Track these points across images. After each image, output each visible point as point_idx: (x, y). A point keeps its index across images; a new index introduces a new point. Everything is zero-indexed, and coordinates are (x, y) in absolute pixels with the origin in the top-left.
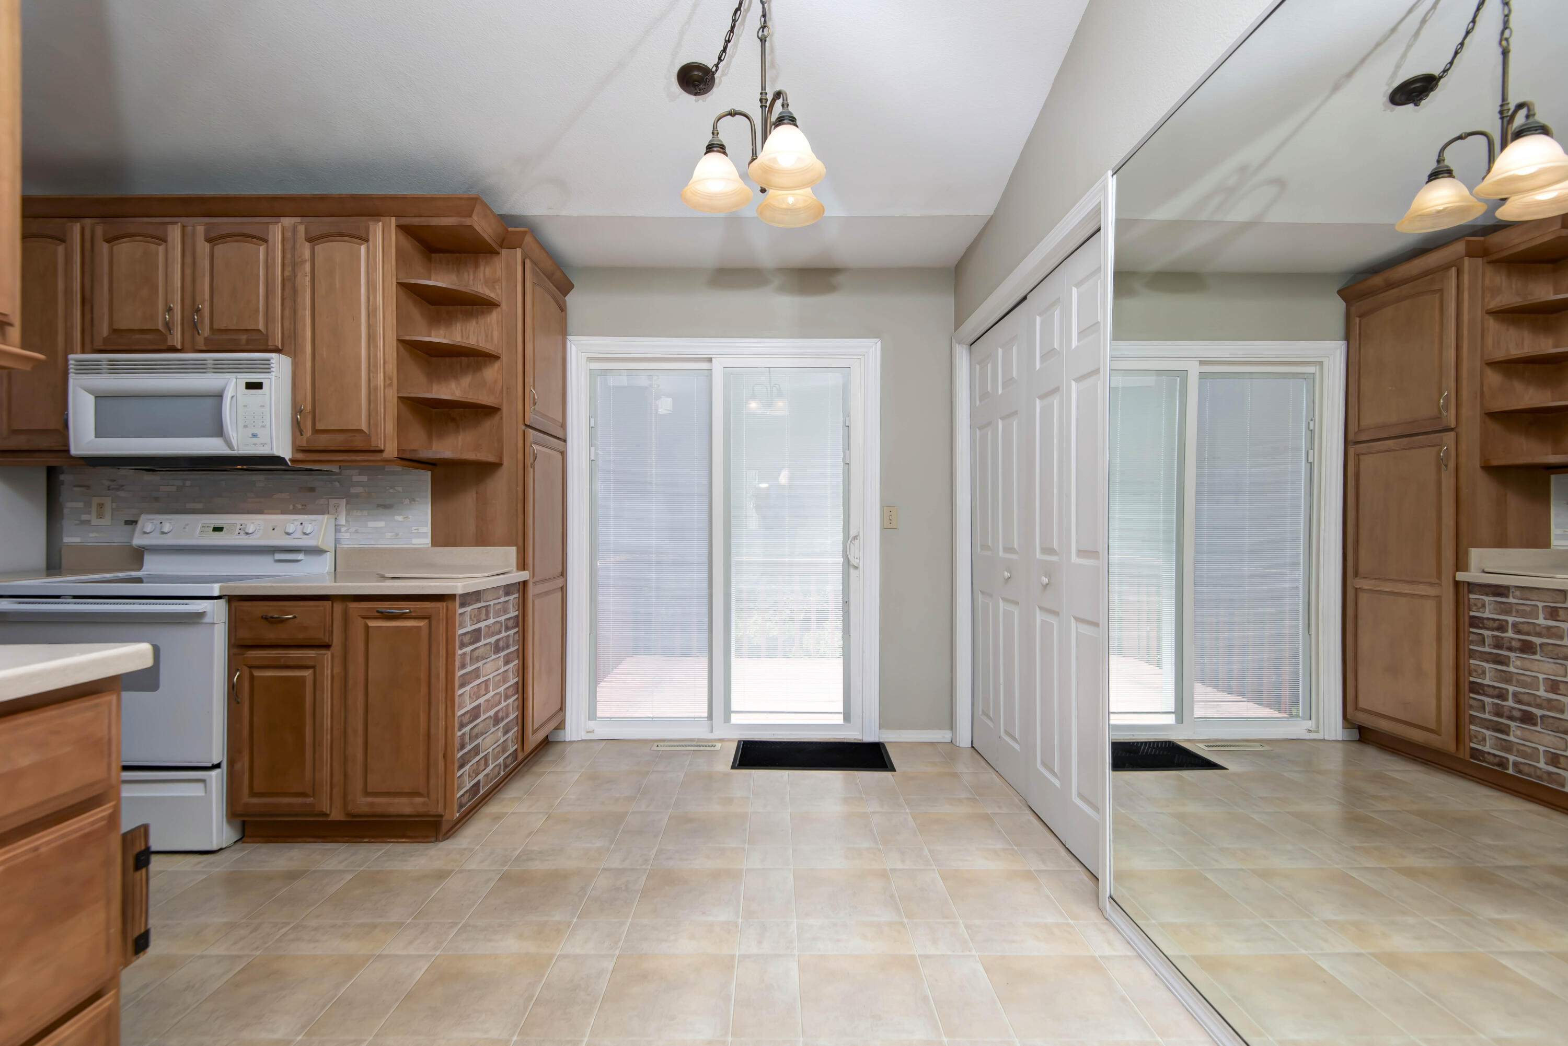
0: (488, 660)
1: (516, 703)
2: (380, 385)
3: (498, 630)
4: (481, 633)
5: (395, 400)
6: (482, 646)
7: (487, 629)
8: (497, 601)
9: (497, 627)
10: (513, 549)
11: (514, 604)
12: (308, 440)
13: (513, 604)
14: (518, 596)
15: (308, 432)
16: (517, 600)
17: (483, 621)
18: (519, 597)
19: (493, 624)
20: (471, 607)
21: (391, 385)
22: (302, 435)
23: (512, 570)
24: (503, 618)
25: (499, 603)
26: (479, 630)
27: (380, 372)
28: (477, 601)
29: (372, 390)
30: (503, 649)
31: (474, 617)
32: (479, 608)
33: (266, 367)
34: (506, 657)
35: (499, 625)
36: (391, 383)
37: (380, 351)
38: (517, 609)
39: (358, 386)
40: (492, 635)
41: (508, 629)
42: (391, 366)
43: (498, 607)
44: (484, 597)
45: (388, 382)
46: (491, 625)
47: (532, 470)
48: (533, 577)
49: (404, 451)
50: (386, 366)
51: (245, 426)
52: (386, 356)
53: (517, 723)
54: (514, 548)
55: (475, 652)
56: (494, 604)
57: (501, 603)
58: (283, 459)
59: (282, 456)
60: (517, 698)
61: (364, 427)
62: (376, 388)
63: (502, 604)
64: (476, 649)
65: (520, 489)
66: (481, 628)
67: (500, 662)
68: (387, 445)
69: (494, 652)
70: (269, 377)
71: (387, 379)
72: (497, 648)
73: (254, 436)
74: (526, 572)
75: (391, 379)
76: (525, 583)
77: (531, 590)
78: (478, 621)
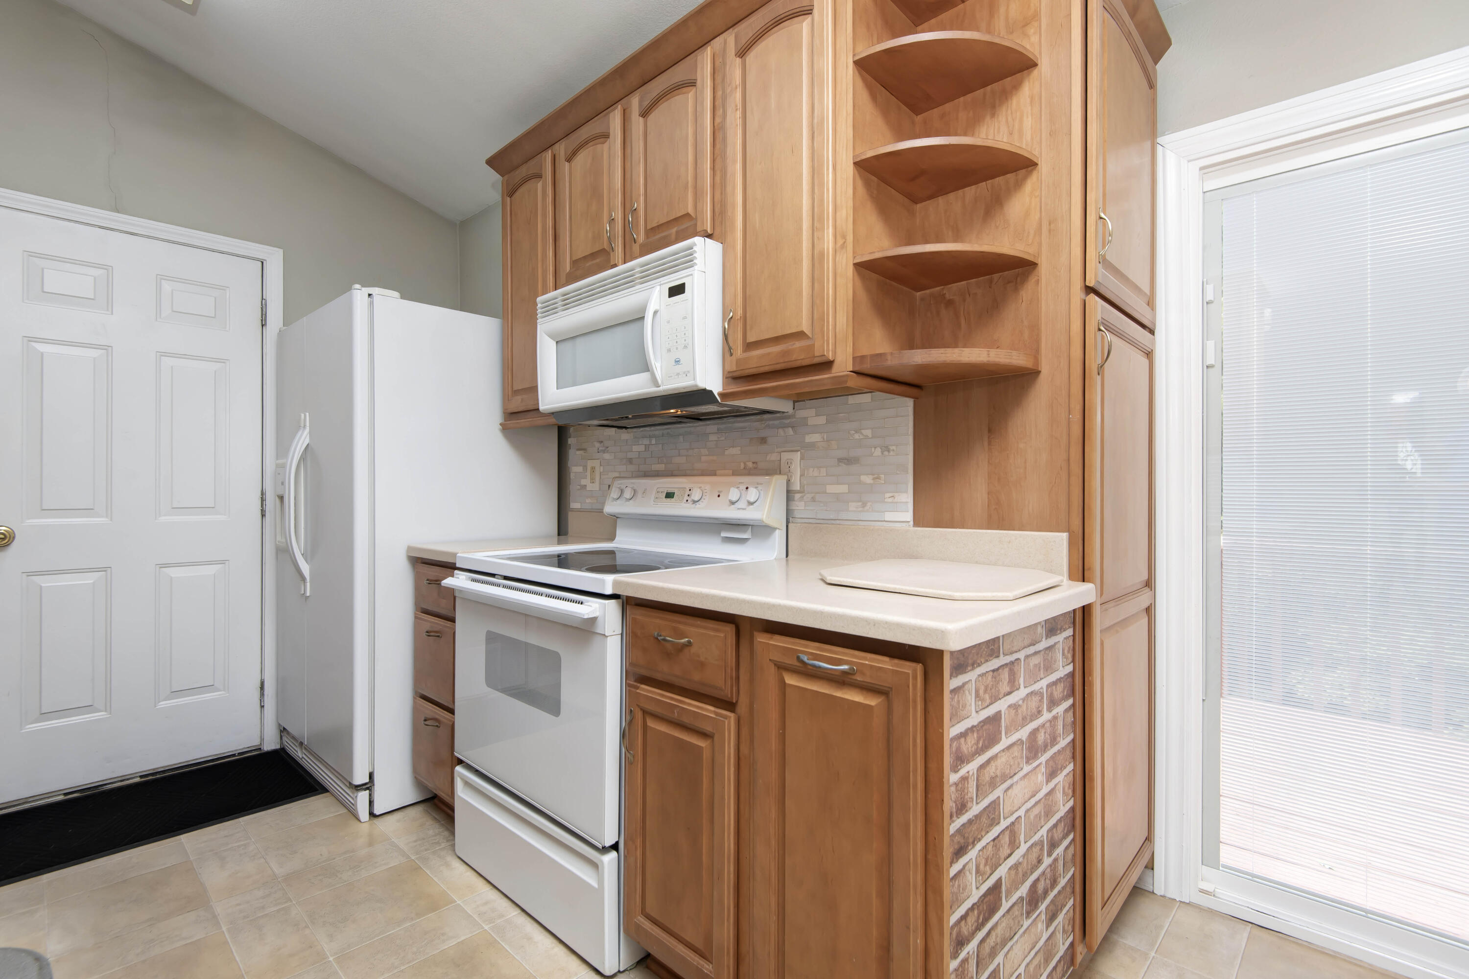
0: (1016, 778)
1: (1071, 851)
2: (828, 249)
3: (1034, 710)
4: (1000, 726)
5: (851, 269)
6: (1003, 750)
7: (1013, 712)
8: (1032, 650)
9: (1034, 703)
10: (1061, 539)
11: (1066, 652)
12: (738, 361)
13: (1063, 650)
14: (1072, 634)
15: (739, 352)
16: (1071, 642)
17: (1005, 696)
18: (1074, 636)
19: (1023, 700)
20: (979, 671)
21: (843, 246)
22: (731, 355)
23: (1062, 581)
24: (1043, 683)
25: (1036, 653)
26: (995, 719)
27: (828, 228)
28: (991, 656)
29: (817, 259)
30: (1045, 748)
31: (985, 691)
32: (993, 671)
33: (688, 261)
34: (1051, 763)
35: (1038, 698)
36: (845, 242)
37: (828, 190)
38: (1070, 659)
39: (798, 261)
40: (1025, 721)
41: (1054, 705)
42: (844, 212)
43: (1036, 660)
44: (1004, 646)
45: (840, 242)
46: (1020, 702)
47: (1099, 378)
48: (1102, 594)
49: (863, 357)
50: (838, 214)
51: (669, 350)
52: (838, 198)
53: (1073, 892)
54: (1065, 536)
55: (988, 769)
56: (1027, 657)
57: (1040, 651)
58: (711, 392)
59: (708, 388)
60: (1073, 840)
61: (805, 327)
62: (822, 254)
63: (1043, 653)
64: (988, 762)
65: (1077, 416)
66: (1000, 711)
67: (1040, 776)
68: (839, 351)
69: (1027, 757)
70: (690, 273)
71: (838, 237)
72: (1033, 749)
73: (677, 362)
74: (1088, 587)
75: (844, 237)
76: (1086, 611)
77: (1099, 622)
78: (995, 699)
